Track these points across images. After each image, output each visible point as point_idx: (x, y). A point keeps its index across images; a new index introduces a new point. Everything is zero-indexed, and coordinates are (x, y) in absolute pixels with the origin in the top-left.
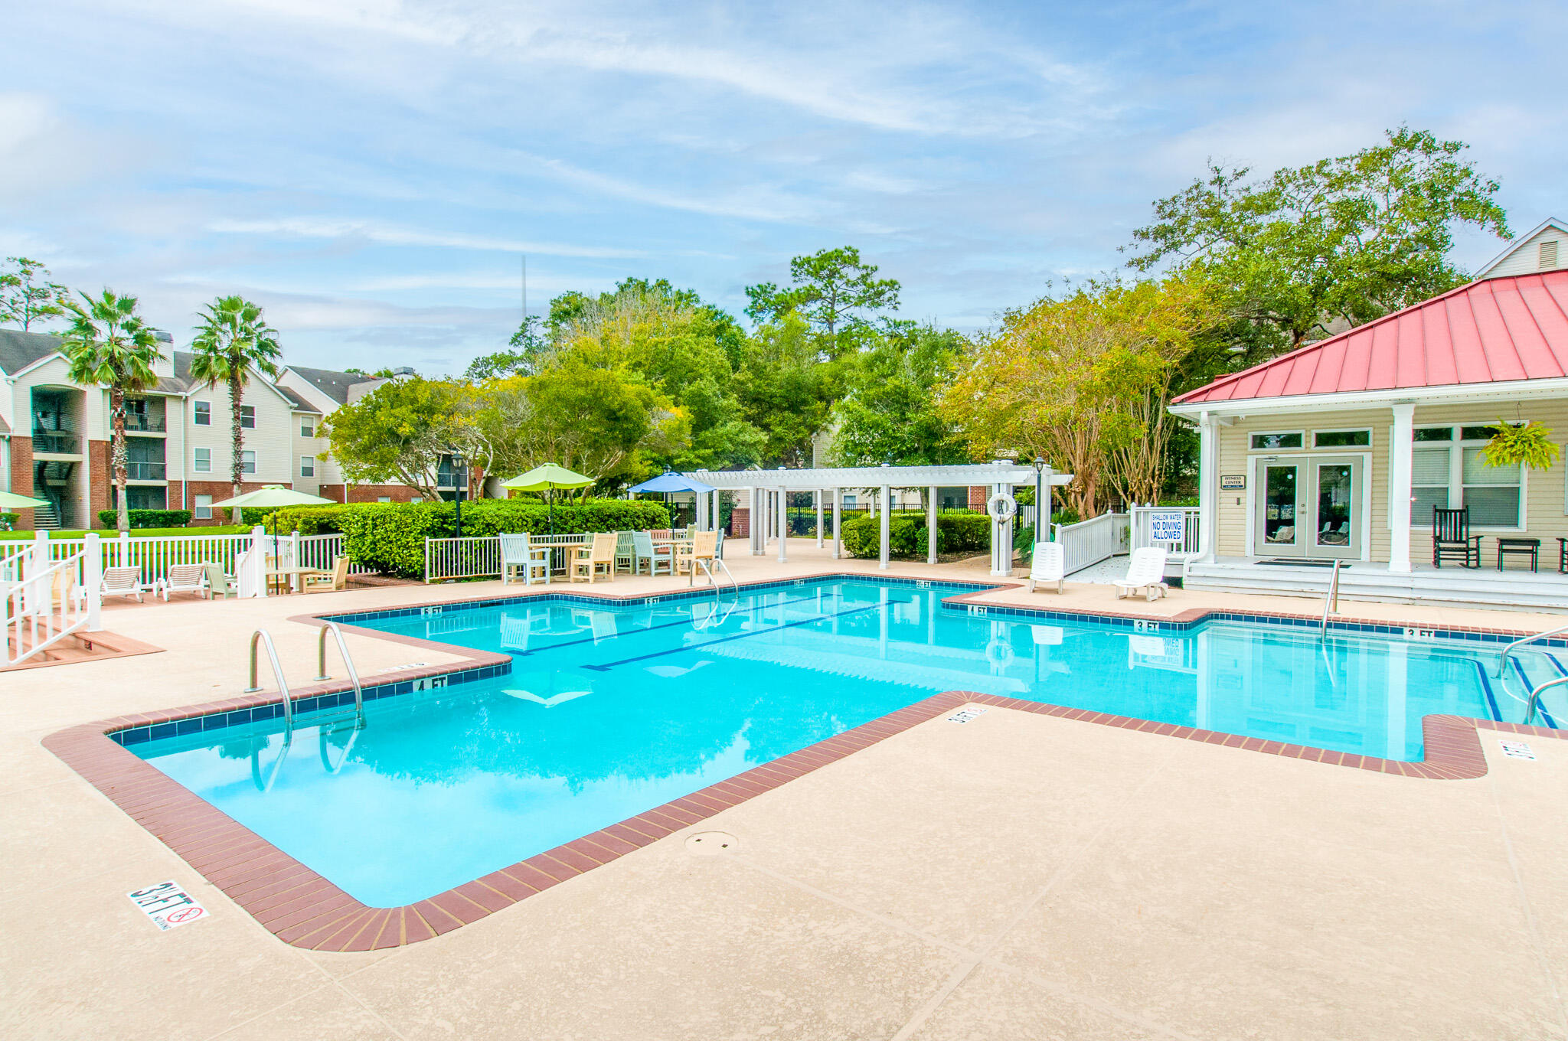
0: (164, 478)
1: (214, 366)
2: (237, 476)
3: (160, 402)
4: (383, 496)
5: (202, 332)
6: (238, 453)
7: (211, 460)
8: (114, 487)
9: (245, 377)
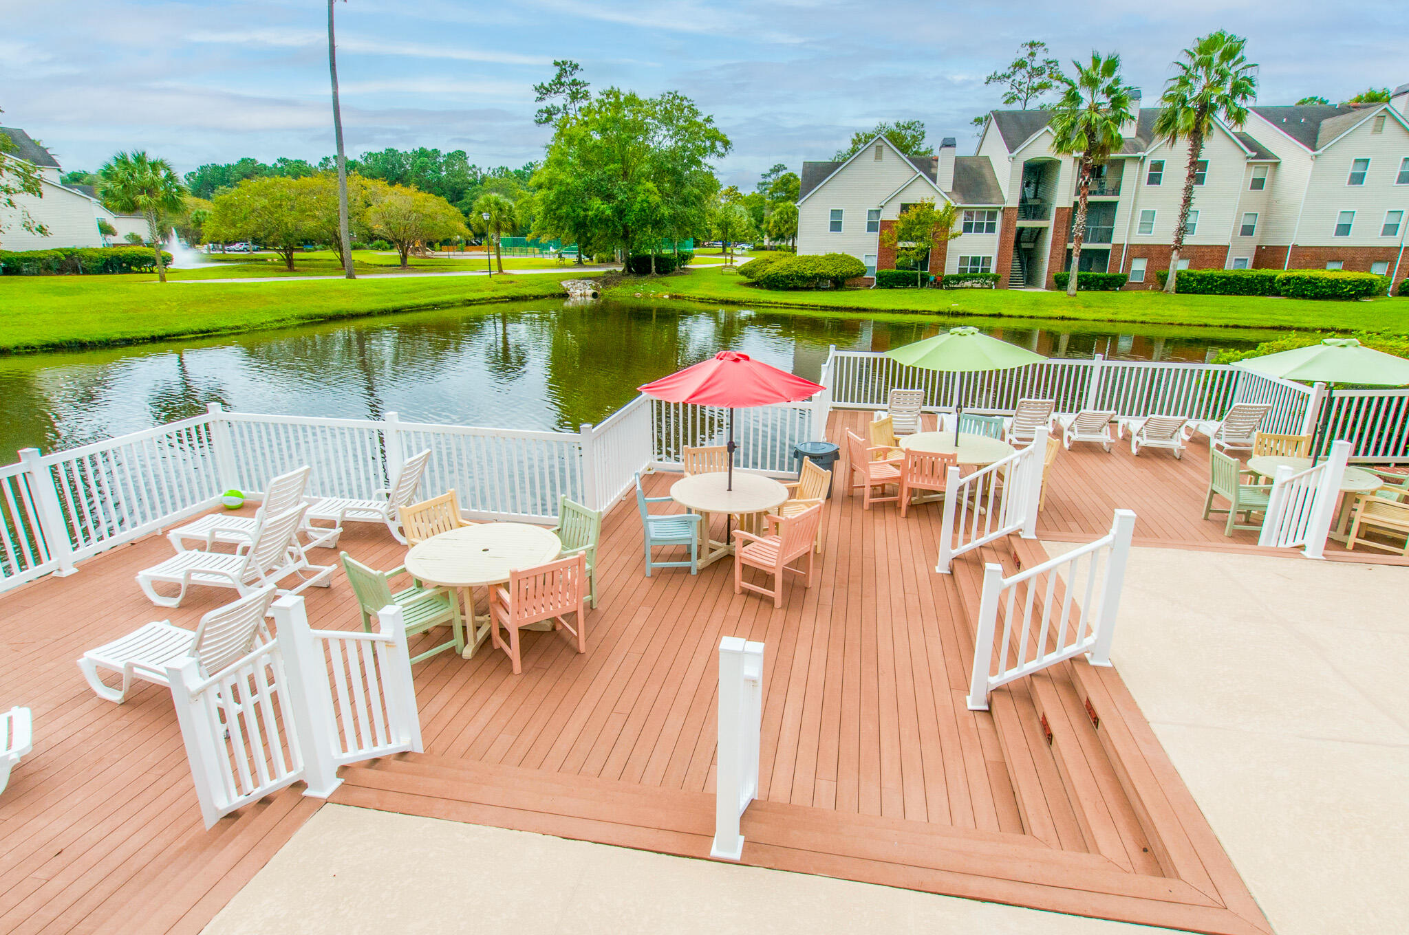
0: (1109, 242)
1: (1180, 121)
2: (1179, 241)
3: (1119, 164)
4: (1334, 261)
5: (1176, 83)
6: (1184, 216)
7: (1154, 222)
8: (1070, 251)
9: (1210, 128)
